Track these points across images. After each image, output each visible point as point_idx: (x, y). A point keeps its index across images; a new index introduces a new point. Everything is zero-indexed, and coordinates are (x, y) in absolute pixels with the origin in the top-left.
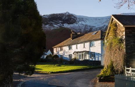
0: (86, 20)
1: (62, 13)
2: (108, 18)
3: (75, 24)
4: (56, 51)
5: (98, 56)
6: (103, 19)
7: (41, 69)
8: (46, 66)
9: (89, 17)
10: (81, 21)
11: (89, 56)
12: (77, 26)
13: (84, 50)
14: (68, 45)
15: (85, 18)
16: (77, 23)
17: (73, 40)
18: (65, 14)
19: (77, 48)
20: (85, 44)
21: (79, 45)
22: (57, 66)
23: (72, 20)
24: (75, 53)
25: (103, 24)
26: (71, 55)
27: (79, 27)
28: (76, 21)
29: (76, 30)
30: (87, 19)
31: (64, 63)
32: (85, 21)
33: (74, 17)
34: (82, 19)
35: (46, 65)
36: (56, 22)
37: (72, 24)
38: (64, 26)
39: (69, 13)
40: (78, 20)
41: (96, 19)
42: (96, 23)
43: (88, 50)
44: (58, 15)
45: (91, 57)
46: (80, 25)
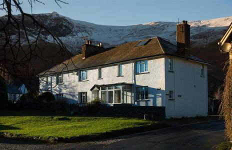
0: (91, 30)
1: (43, 14)
2: (133, 30)
3: (70, 37)
4: (48, 83)
5: (153, 96)
6: (122, 30)
7: (19, 129)
8: (30, 121)
9: (97, 25)
10: (81, 32)
11: (131, 96)
12: (75, 40)
13: (120, 80)
14: (75, 70)
15: (89, 26)
16: (73, 36)
17: (88, 59)
18: (51, 15)
19: (100, 77)
20: (123, 66)
21: (105, 70)
22: (60, 119)
23: (64, 28)
24: (96, 88)
25: (123, 39)
26: (84, 93)
27: (78, 43)
28: (71, 31)
29: (72, 48)
30: (93, 29)
31: (72, 113)
32: (89, 33)
33: (68, 23)
34: (84, 27)
35: (28, 118)
36: (31, 31)
37: (64, 36)
38: (46, 39)
39: (57, 15)
40: (75, 29)
41: (110, 29)
42: (111, 38)
43: (130, 81)
44: (36, 17)
45: (136, 98)
46: (80, 40)
